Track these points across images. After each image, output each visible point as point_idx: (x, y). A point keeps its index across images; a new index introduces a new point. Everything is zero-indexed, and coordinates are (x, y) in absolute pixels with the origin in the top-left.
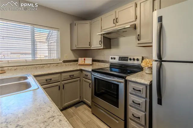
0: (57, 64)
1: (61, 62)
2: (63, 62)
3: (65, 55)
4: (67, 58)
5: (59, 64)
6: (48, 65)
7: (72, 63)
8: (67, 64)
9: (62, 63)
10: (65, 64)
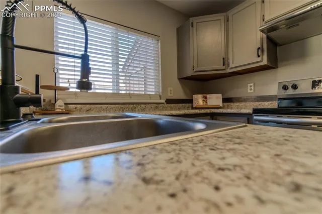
0: (156, 105)
1: (163, 101)
2: (166, 101)
3: (169, 89)
4: (172, 95)
5: (160, 105)
6: (142, 105)
7: (181, 105)
8: (172, 105)
9: (163, 103)
10: (169, 105)
